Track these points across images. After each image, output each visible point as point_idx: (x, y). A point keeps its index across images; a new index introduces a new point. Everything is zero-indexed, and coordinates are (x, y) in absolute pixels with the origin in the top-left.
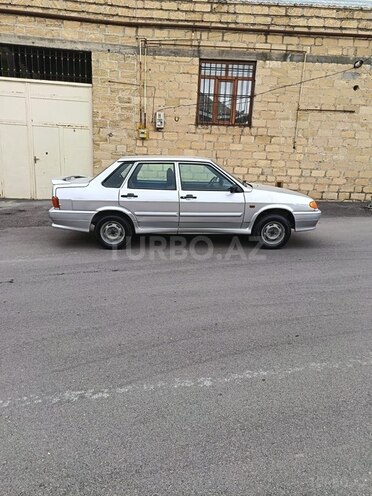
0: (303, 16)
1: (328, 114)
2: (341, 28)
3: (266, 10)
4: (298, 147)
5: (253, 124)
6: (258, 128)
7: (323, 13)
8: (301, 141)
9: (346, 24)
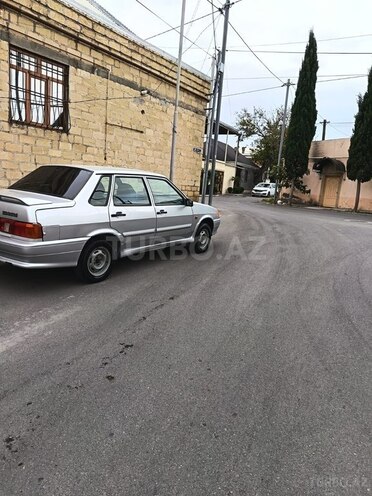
0: (105, 36)
1: (127, 131)
2: (131, 58)
3: (75, 17)
4: (108, 159)
5: (70, 131)
6: (75, 135)
7: (120, 40)
8: (110, 154)
9: (135, 56)
